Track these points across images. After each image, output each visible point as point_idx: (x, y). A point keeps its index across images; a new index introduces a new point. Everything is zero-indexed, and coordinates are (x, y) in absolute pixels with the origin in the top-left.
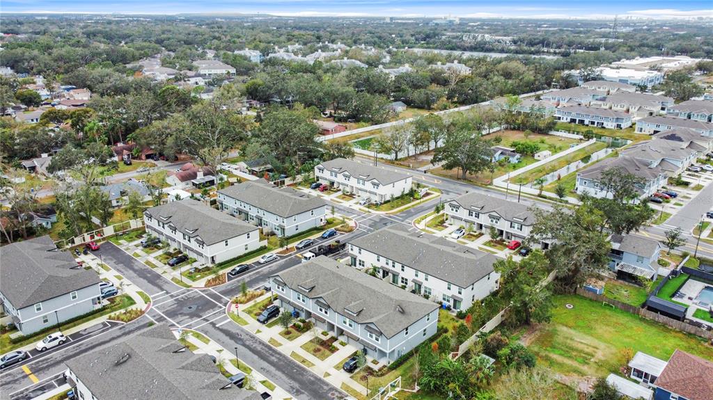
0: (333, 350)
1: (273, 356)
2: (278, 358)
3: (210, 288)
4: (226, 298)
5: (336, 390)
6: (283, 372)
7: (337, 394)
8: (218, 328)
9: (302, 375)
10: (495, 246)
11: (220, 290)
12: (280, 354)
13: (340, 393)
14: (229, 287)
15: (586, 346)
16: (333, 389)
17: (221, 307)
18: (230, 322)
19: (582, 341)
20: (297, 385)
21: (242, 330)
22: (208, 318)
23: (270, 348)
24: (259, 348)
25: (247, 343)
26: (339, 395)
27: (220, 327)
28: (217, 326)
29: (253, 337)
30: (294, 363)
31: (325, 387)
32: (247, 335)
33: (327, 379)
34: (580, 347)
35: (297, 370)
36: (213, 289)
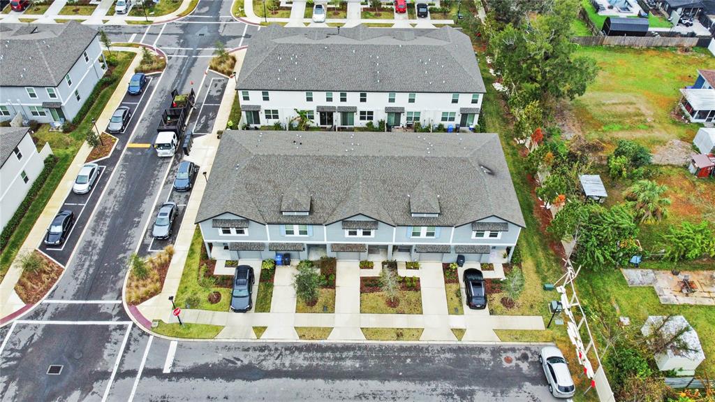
0: (413, 285)
1: (341, 359)
2: (355, 357)
3: (44, 300)
4: (107, 302)
5: (505, 351)
6: (398, 378)
7: (511, 355)
8: (174, 375)
9: (430, 360)
10: (380, 15)
11: (72, 293)
12: (347, 348)
13: (513, 350)
14: (82, 275)
15: (624, 107)
16: (496, 351)
17: (121, 328)
18: (180, 346)
19: (614, 101)
20: (447, 386)
21: (227, 347)
22: (126, 367)
23: (319, 349)
24: (300, 360)
25: (269, 365)
26: (518, 355)
27: (178, 369)
28: (167, 370)
29: (263, 348)
30: (390, 349)
31: (484, 356)
32: (247, 350)
33: (467, 340)
34: (620, 109)
35: (413, 359)
36: (51, 297)
